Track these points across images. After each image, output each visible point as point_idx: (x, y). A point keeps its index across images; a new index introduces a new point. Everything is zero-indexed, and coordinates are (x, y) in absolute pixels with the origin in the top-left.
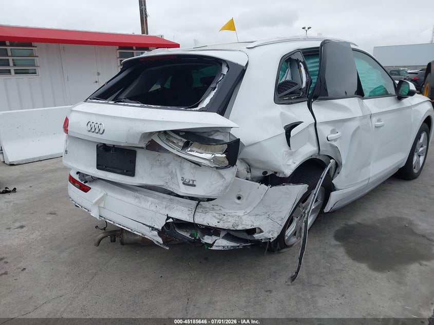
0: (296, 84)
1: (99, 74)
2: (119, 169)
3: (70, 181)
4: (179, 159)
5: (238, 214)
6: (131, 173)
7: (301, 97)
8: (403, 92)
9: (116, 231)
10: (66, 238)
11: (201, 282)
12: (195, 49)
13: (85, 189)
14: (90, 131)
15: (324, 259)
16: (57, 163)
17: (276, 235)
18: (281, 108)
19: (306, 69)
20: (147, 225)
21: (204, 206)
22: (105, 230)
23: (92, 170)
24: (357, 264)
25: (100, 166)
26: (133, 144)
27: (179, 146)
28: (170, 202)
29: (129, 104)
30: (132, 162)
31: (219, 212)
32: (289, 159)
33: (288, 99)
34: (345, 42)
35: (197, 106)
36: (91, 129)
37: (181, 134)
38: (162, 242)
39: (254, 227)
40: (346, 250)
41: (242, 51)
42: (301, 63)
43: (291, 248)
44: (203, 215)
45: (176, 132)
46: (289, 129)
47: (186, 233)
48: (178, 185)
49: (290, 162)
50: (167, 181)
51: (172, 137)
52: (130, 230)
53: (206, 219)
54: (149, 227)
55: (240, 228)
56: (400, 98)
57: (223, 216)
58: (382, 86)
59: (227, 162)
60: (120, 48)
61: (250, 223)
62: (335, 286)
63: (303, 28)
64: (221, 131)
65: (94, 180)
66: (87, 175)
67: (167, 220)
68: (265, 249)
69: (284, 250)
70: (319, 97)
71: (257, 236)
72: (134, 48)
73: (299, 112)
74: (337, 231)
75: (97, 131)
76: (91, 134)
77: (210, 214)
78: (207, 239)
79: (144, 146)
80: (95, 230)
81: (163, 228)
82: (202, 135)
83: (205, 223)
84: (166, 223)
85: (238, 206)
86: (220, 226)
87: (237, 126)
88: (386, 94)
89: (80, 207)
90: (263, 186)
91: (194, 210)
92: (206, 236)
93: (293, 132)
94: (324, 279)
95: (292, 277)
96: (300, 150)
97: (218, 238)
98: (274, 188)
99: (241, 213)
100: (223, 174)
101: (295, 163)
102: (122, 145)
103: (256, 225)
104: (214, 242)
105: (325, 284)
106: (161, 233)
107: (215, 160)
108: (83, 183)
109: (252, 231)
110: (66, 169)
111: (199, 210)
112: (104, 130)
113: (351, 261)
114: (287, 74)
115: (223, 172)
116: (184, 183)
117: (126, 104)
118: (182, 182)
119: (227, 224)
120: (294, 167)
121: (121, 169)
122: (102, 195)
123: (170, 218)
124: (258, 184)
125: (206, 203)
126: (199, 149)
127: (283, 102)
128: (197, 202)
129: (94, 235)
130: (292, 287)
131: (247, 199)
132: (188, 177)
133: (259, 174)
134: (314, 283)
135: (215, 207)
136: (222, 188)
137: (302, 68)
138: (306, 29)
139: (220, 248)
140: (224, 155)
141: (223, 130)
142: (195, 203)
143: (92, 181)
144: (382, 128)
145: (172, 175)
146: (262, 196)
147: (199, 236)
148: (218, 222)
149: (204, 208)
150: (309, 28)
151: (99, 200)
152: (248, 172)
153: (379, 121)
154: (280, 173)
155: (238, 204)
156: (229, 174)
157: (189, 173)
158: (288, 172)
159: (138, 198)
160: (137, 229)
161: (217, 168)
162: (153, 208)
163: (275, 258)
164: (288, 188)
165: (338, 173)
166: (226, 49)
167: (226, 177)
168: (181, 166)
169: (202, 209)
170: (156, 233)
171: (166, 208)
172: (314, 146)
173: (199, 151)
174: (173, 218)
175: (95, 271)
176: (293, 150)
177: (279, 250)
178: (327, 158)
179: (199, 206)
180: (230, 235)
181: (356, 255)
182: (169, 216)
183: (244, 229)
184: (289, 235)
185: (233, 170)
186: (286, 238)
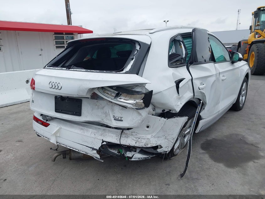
0: (180, 55)
1: (42, 50)
2: (71, 112)
3: (34, 120)
4: (111, 104)
5: (147, 137)
6: (79, 114)
7: (182, 63)
8: (235, 59)
9: (65, 151)
10: (31, 157)
11: (124, 181)
12: (115, 34)
13: (46, 125)
14: (51, 88)
15: (197, 162)
16: (18, 107)
17: (170, 149)
18: (172, 70)
19: (184, 46)
20: (89, 147)
21: (126, 133)
22: (57, 150)
23: (52, 113)
24: (218, 164)
25: (57, 110)
26: (82, 95)
27: (112, 96)
28: (104, 131)
29: (77, 70)
30: (79, 107)
31: (136, 136)
32: (178, 102)
33: (176, 65)
34: (202, 29)
35: (122, 70)
36: (52, 87)
37: (114, 88)
38: (99, 158)
39: (157, 145)
40: (209, 155)
41: (147, 35)
42: (181, 42)
43: (176, 156)
44: (126, 139)
45: (111, 87)
46: (178, 83)
47: (114, 151)
48: (111, 120)
49: (179, 103)
50: (103, 118)
51: (107, 90)
52: (77, 151)
53: (127, 141)
54: (91, 148)
55: (149, 146)
56: (233, 62)
57: (138, 139)
58: (222, 56)
59: (143, 105)
60: (55, 34)
61: (155, 143)
62: (207, 179)
63: (164, 21)
64: (140, 85)
65: (53, 119)
66: (48, 116)
67: (102, 143)
68: (163, 158)
69: (173, 158)
70: (194, 63)
71: (159, 150)
72: (64, 33)
73: (182, 72)
74: (202, 144)
75: (57, 87)
76: (52, 90)
77: (130, 138)
78: (129, 154)
79: (89, 96)
80: (51, 150)
81: (99, 148)
82: (127, 88)
83: (127, 144)
84: (102, 145)
85: (148, 132)
86: (137, 145)
87: (150, 82)
88: (225, 60)
89: (42, 136)
90: (163, 118)
91: (120, 136)
92: (128, 152)
93: (181, 85)
94: (200, 175)
95: (181, 175)
96: (184, 95)
97: (135, 153)
98: (169, 120)
99: (149, 136)
100: (141, 113)
101: (181, 104)
102: (74, 96)
103: (158, 144)
104: (133, 156)
105: (201, 178)
106: (99, 151)
107: (136, 104)
108: (45, 121)
109: (156, 148)
110: (25, 111)
111: (123, 136)
112: (61, 87)
113: (214, 162)
114: (173, 49)
115: (140, 111)
116: (115, 119)
117: (75, 70)
118: (113, 118)
119: (141, 144)
120: (181, 106)
121: (73, 112)
122: (58, 128)
123: (104, 141)
124: (159, 118)
125: (127, 131)
126: (125, 97)
127: (173, 66)
128: (122, 131)
129: (50, 154)
130: (181, 181)
131: (153, 128)
132: (118, 115)
133: (159, 111)
134: (194, 177)
135: (133, 134)
136: (140, 121)
137: (182, 45)
138: (166, 22)
139: (137, 159)
140: (142, 101)
141: (141, 85)
142: (120, 131)
143: (51, 120)
144: (225, 81)
145: (106, 114)
146: (162, 125)
147: (123, 152)
148: (136, 143)
149: (126, 134)
150: (167, 21)
151: (56, 132)
152: (153, 111)
153: (223, 76)
154: (173, 111)
155: (147, 131)
156: (145, 112)
157: (118, 113)
158: (178, 109)
159: (83, 129)
160: (82, 149)
161: (137, 109)
162: (93, 136)
163: (168, 163)
164: (177, 120)
165: (204, 109)
166: (136, 34)
167: (143, 114)
168: (112, 108)
169: (125, 135)
170: (95, 152)
171: (101, 135)
172: (191, 93)
173: (126, 99)
174: (106, 142)
175: (54, 179)
176: (180, 96)
177: (170, 158)
178: (197, 100)
179: (123, 133)
180: (143, 150)
181: (216, 159)
182: (104, 140)
183: (152, 146)
184: (176, 148)
185: (147, 110)
186: (174, 150)
